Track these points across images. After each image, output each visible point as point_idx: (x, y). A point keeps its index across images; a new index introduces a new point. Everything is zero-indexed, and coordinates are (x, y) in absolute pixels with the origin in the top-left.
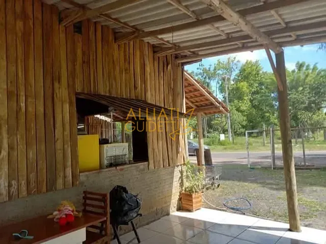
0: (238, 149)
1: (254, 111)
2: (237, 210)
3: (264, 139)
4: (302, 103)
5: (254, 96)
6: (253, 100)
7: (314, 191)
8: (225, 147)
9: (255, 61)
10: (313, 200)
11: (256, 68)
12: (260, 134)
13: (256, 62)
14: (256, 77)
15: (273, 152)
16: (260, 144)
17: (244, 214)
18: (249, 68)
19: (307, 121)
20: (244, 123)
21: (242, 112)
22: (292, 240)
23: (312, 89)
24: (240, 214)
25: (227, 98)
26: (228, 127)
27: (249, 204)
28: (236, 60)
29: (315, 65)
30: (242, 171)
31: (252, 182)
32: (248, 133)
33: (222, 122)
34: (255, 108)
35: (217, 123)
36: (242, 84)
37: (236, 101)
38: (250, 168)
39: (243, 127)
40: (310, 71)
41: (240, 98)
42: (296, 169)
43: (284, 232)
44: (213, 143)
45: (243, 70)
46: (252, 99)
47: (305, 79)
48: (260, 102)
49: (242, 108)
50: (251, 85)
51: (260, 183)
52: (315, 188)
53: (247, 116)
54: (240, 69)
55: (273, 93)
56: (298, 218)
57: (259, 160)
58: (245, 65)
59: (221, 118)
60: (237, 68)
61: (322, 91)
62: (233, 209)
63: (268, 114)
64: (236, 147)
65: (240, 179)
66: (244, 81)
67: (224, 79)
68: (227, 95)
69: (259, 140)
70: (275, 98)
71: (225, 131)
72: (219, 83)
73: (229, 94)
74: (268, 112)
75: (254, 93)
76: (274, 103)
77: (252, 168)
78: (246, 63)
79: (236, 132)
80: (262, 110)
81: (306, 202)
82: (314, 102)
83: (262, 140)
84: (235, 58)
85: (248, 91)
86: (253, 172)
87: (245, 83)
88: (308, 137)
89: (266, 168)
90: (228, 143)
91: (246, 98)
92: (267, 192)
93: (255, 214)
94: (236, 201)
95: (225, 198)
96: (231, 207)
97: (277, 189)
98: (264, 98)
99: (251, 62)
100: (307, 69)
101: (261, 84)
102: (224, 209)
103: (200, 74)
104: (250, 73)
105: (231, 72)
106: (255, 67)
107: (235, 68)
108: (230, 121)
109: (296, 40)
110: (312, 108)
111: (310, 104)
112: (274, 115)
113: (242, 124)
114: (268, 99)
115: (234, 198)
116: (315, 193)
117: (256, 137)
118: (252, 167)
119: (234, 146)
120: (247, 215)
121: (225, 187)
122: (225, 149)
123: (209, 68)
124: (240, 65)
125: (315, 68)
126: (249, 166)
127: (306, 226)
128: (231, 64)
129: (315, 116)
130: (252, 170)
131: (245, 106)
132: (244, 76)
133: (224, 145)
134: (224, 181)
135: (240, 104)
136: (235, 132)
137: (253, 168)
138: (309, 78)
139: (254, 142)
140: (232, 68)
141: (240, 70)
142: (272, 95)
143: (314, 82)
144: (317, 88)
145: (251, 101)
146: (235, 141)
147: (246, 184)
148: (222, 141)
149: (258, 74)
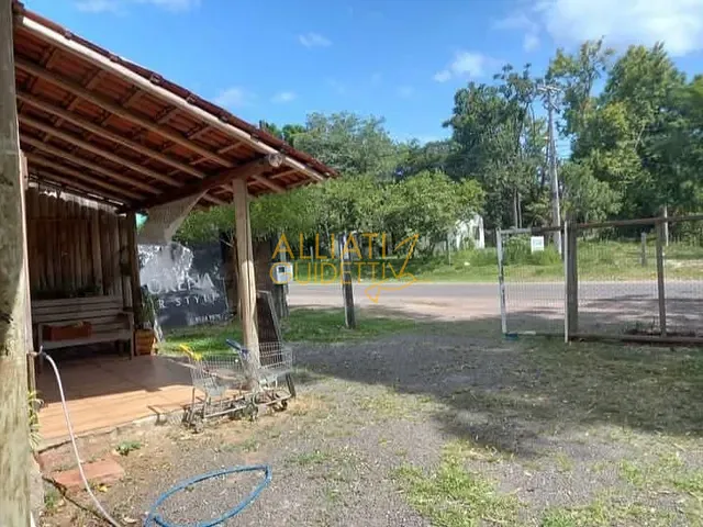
6: (646, 148)
9: (652, 46)
11: (656, 65)
13: (655, 48)
14: (653, 88)
18: (634, 66)
20: (617, 208)
21: (614, 181)
28: (603, 48)
35: (539, 209)
36: (611, 108)
38: (507, 335)
44: (512, 259)
45: (618, 73)
46: (644, 144)
49: (615, 169)
53: (628, 188)
54: (611, 70)
58: (625, 60)
60: (604, 69)
63: (687, 184)
66: (621, 100)
74: (688, 177)
77: (511, 335)
78: (629, 53)
80: (670, 172)
84: (600, 43)
90: (550, 260)
99: (641, 49)
103: (502, 89)
104: (637, 80)
105: (591, 79)
106: (652, 63)
107: (599, 69)
113: (610, 209)
123: (526, 73)
124: (612, 62)
128: (591, 60)
130: (511, 340)
132: (623, 88)
135: (608, 161)
137: (513, 334)
140: (593, 69)
141: (610, 74)
145: (640, 150)
148: (537, 253)
149: (658, 81)
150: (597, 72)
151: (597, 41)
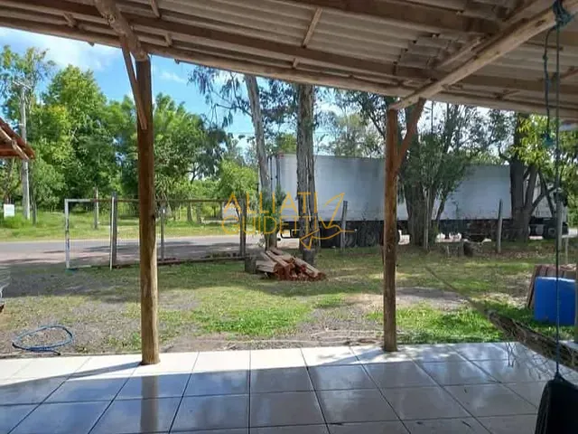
0: (43, 236)
1: (79, 165)
2: (44, 350)
3: (96, 216)
4: (161, 161)
5: (81, 138)
6: (78, 144)
7: (173, 297)
8: (15, 230)
9: (86, 71)
10: (175, 310)
11: (88, 85)
12: (89, 207)
13: (88, 73)
14: (85, 102)
15: (114, 239)
16: (89, 226)
17: (59, 355)
18: (73, 81)
19: (166, 192)
20: (59, 186)
21: (55, 163)
22: (144, 378)
23: (176, 141)
24: (50, 356)
25: (24, 131)
26: (24, 189)
27: (68, 335)
28: (47, 58)
29: (181, 105)
30: (52, 276)
31: (75, 293)
32: (69, 203)
33: (11, 180)
34: (82, 160)
36: (58, 109)
37: (43, 140)
38: (70, 269)
39: (56, 193)
40: (175, 113)
41: (53, 135)
42: (159, 265)
43: (133, 369)
45: (60, 83)
46: (77, 141)
47: (167, 124)
48: (92, 149)
49: (55, 156)
50: (75, 115)
51: (89, 294)
52: (176, 292)
53: (66, 172)
54: (54, 77)
55: (116, 137)
56: (156, 340)
57: (88, 255)
58: (65, 74)
59: (8, 171)
60: (47, 74)
61: (189, 146)
62: (32, 350)
63: (104, 174)
64: (39, 231)
65: (49, 292)
66: (62, 103)
67: (17, 90)
68: (24, 124)
69: (88, 219)
70: (118, 147)
71: (16, 199)
72: (6, 97)
73: (28, 124)
74: (105, 169)
75: (81, 131)
76: (116, 153)
77: (73, 270)
78: (68, 69)
79: (40, 202)
80: (93, 164)
81: (164, 314)
82: (177, 162)
83: (91, 220)
84: (44, 53)
85: (69, 125)
86: (75, 275)
87: (65, 109)
88: (165, 216)
89: (100, 268)
90: (23, 224)
91: (65, 138)
92: (102, 308)
93: (81, 351)
94: (41, 334)
95: (15, 332)
96: (29, 346)
97: (118, 301)
98: (99, 143)
99: (77, 70)
100: (170, 109)
101: (95, 117)
102: (15, 353)
104: (75, 92)
105: (36, 79)
106: (85, 83)
107: (43, 73)
108: (30, 177)
109: (170, 47)
110: (174, 170)
111: (171, 164)
112: (114, 177)
113: (54, 187)
114: (107, 147)
115: (37, 329)
116: (176, 300)
117: (83, 212)
118: (74, 267)
119: (34, 228)
120: (64, 356)
121: (16, 310)
122: (15, 235)
124: (54, 72)
125: (180, 110)
126: (68, 266)
127: (166, 351)
128: (36, 64)
129: (177, 185)
130: (73, 272)
131: (63, 152)
132: (63, 95)
133: (12, 228)
134: (12, 299)
135: (53, 148)
136: (38, 203)
137: (76, 267)
138: (172, 124)
139: (77, 222)
140: (37, 72)
141: (53, 81)
142: (115, 141)
143: (179, 132)
144: (184, 141)
145: (75, 145)
146: (37, 220)
147: (62, 299)
148: (9, 217)
149: (90, 98)
150: (40, 75)
151: (42, 51)
